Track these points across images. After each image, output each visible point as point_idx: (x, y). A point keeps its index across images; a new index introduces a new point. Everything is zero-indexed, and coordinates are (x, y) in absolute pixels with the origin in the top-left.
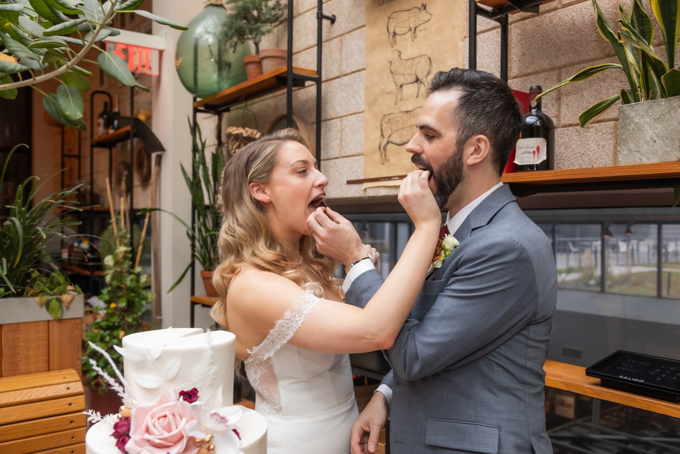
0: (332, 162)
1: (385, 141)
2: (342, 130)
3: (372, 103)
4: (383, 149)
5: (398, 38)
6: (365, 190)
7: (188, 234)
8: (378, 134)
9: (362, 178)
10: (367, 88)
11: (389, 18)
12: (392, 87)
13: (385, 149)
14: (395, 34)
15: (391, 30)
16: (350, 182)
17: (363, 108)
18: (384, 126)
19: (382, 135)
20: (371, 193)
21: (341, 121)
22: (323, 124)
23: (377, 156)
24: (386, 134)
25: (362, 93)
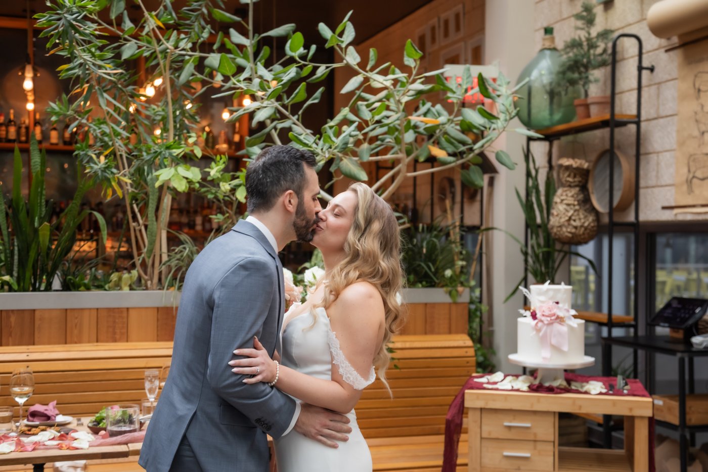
0: (649, 190)
1: (691, 176)
2: (658, 164)
3: (681, 143)
4: (689, 182)
5: (702, 94)
6: (676, 215)
7: (522, 251)
8: (685, 170)
9: (673, 204)
10: (678, 131)
11: (696, 76)
12: (696, 133)
13: (691, 182)
14: (699, 90)
15: (697, 86)
16: (664, 208)
17: (675, 147)
18: (691, 164)
19: (689, 171)
20: (681, 218)
21: (658, 156)
22: (642, 158)
23: (685, 188)
24: (692, 169)
25: (674, 134)
